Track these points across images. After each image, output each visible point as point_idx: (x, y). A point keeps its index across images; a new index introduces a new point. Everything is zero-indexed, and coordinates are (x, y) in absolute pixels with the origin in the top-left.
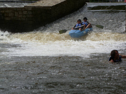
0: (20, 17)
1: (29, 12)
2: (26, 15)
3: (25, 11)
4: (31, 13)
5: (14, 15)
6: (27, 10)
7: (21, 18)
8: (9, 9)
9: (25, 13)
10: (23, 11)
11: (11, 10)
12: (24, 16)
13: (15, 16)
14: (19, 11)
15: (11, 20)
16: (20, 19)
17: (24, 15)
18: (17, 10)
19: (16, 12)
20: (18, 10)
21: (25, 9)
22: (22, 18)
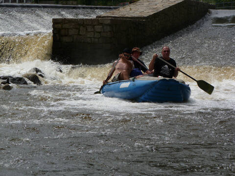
0: (88, 36)
1: (105, 27)
2: (100, 32)
3: (98, 25)
4: (108, 29)
5: (79, 32)
6: (102, 24)
7: (91, 38)
8: (70, 21)
9: (98, 28)
10: (95, 25)
11: (73, 24)
12: (97, 35)
13: (80, 35)
14: (88, 25)
15: (73, 42)
16: (89, 39)
17: (97, 32)
18: (83, 23)
19: (81, 28)
20: (85, 23)
21: (99, 21)
22: (93, 39)
